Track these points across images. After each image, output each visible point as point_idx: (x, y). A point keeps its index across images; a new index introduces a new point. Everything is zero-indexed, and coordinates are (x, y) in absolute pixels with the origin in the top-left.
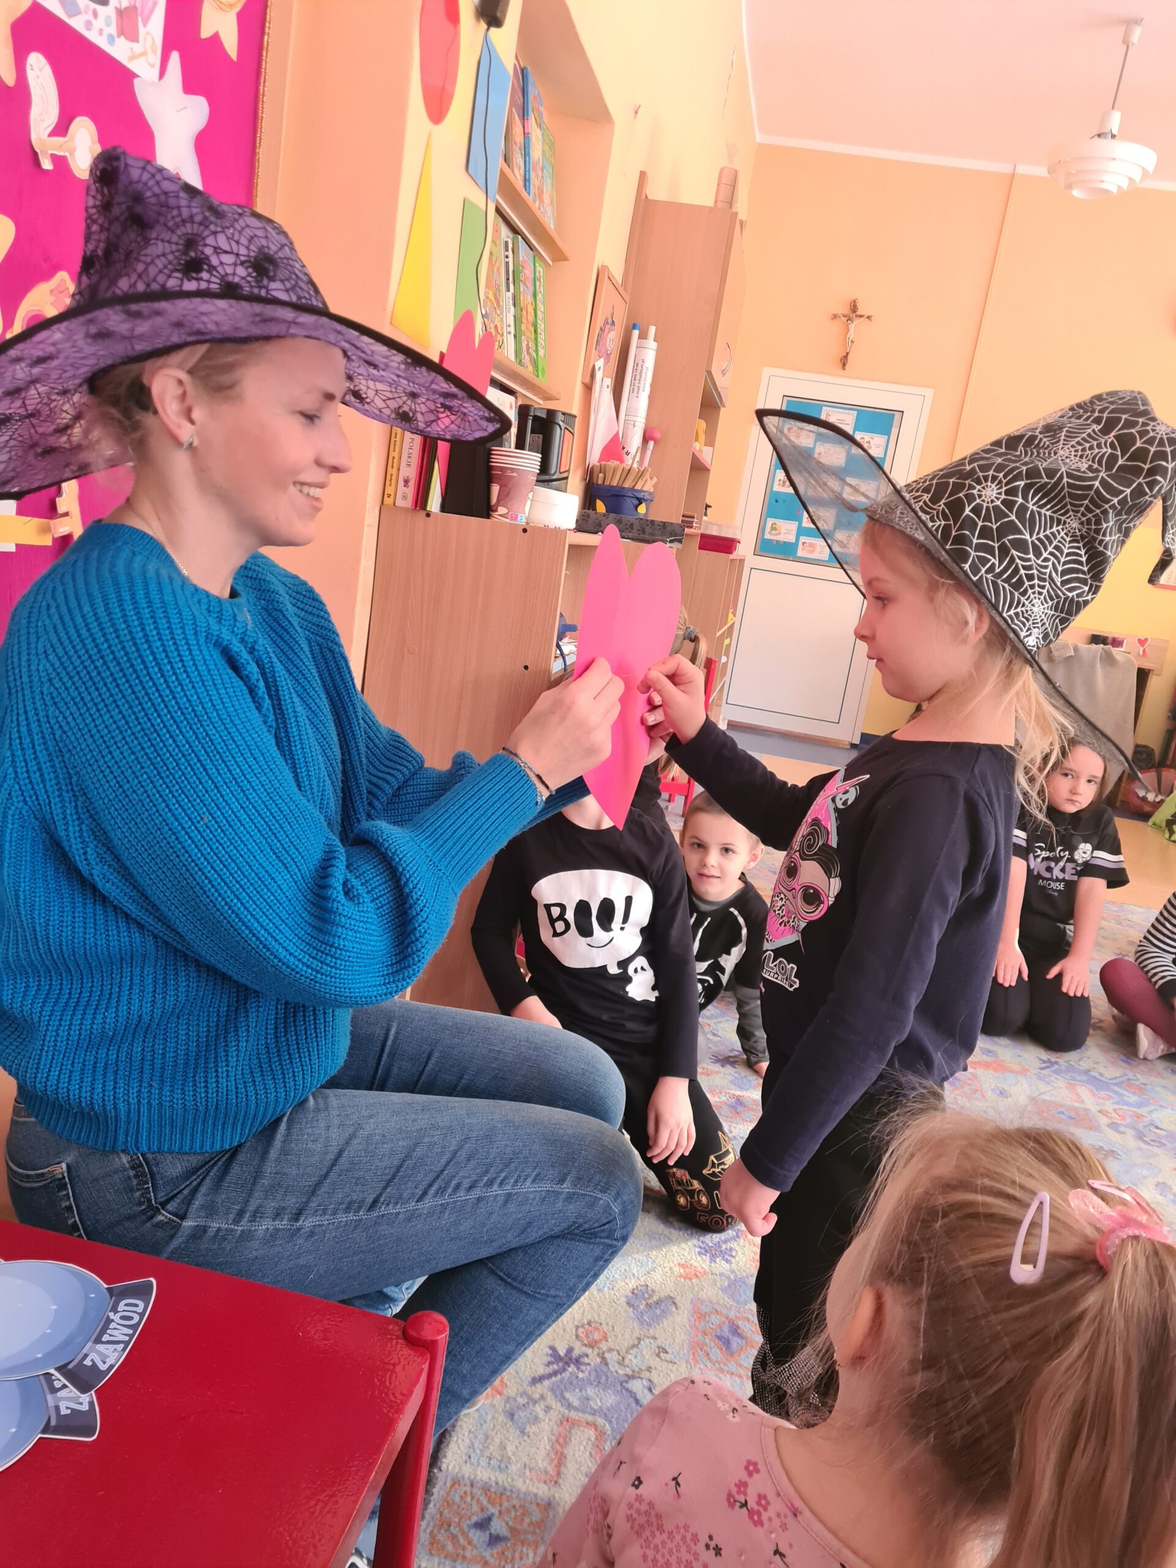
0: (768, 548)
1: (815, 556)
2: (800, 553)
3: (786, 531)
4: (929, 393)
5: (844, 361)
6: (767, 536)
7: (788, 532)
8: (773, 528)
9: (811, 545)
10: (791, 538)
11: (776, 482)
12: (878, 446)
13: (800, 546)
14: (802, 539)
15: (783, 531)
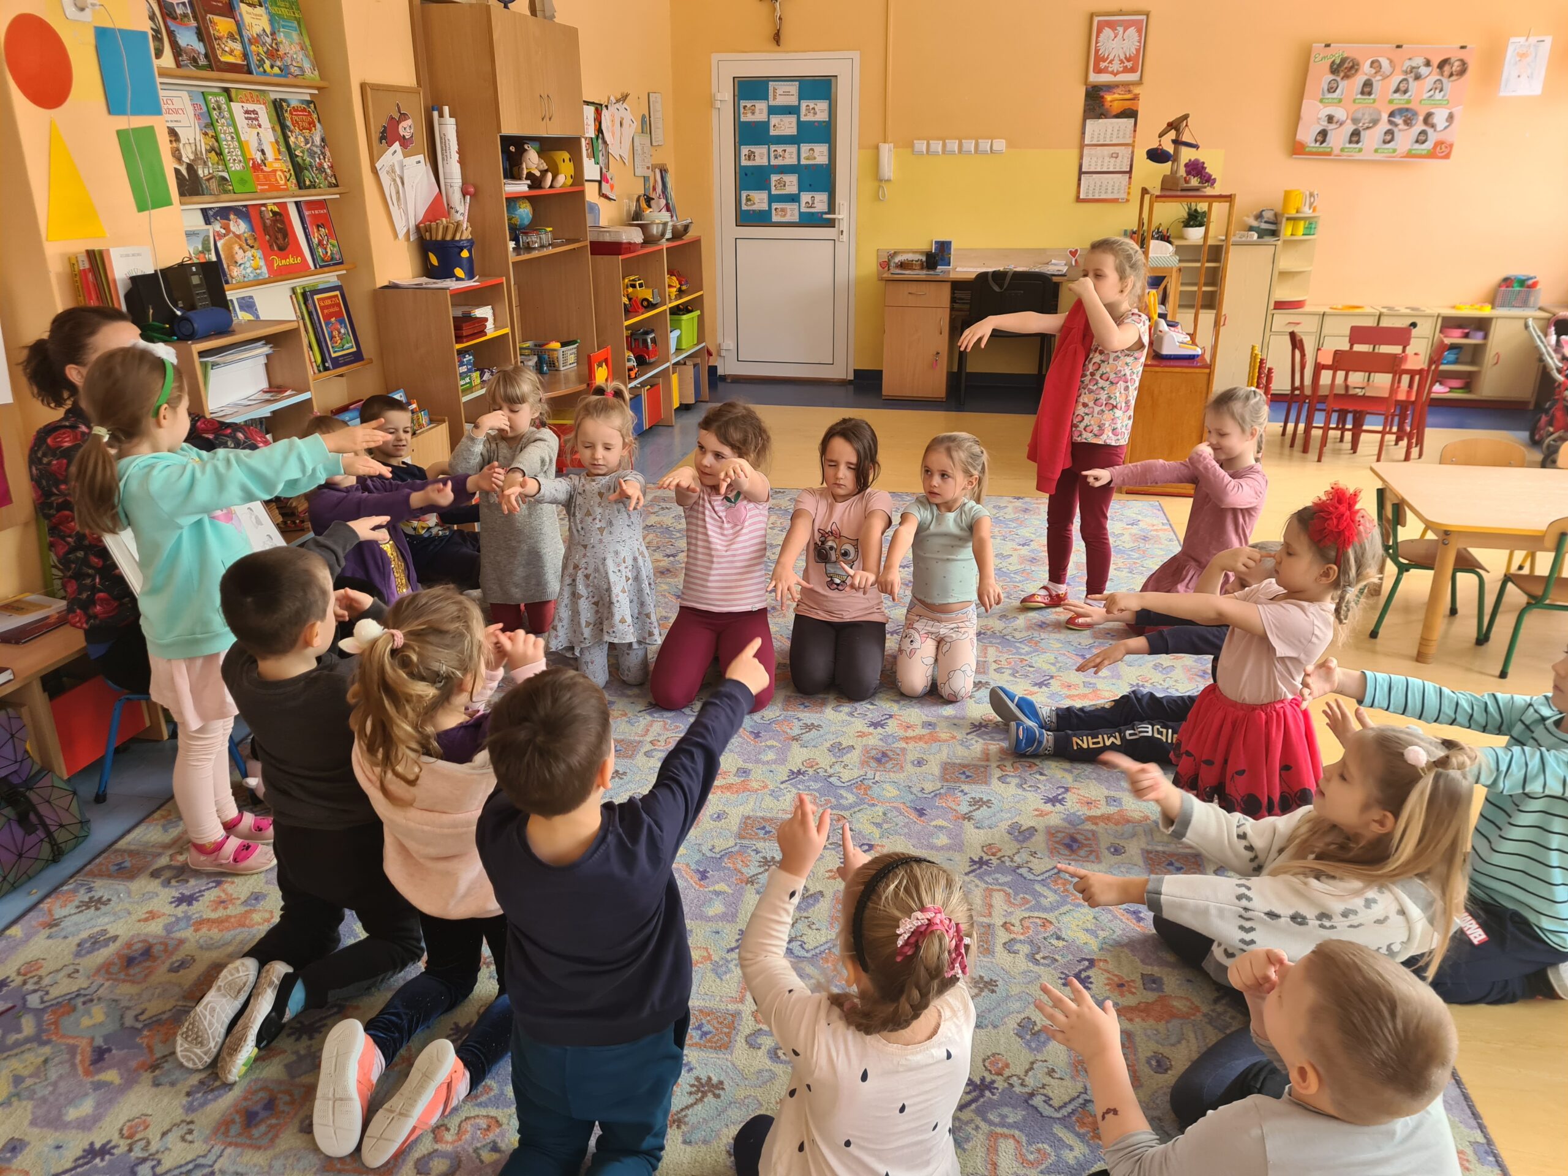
0: (746, 218)
1: (787, 219)
2: (775, 219)
3: (759, 200)
4: (856, 55)
5: (777, 38)
6: (744, 208)
7: (761, 201)
8: (748, 200)
9: (783, 210)
10: (765, 207)
11: (743, 158)
12: (822, 111)
13: (773, 212)
14: (774, 206)
15: (756, 200)
